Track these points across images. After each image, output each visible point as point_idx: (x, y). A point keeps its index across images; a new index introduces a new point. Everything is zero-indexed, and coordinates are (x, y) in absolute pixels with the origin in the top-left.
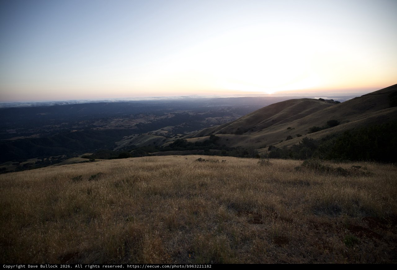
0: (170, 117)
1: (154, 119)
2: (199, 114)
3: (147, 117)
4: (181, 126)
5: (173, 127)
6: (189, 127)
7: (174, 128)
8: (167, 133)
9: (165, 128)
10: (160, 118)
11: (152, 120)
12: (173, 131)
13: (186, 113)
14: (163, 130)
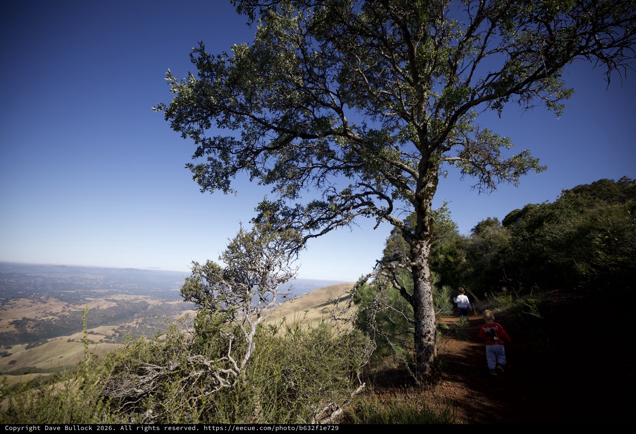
0: (105, 307)
1: (63, 311)
2: (168, 303)
3: (43, 306)
4: (134, 325)
5: (116, 327)
6: (149, 327)
7: (118, 329)
8: (104, 340)
9: (95, 330)
10: (79, 309)
11: (58, 313)
12: (114, 335)
13: (141, 301)
14: (92, 333)
